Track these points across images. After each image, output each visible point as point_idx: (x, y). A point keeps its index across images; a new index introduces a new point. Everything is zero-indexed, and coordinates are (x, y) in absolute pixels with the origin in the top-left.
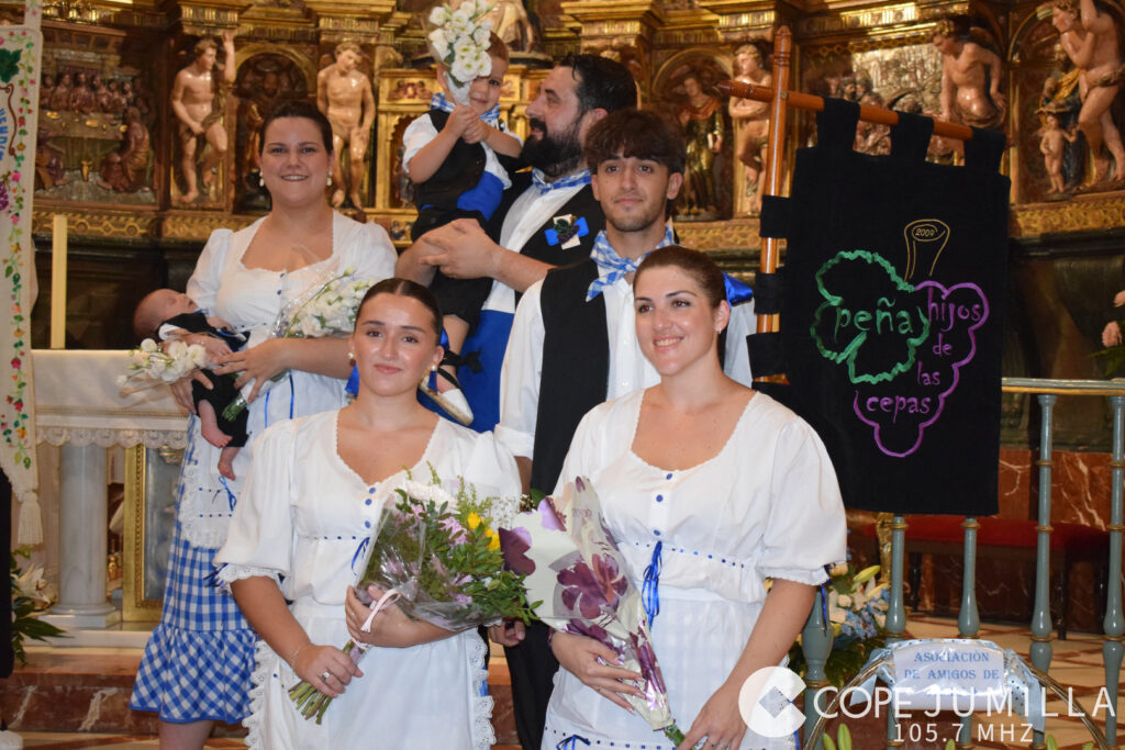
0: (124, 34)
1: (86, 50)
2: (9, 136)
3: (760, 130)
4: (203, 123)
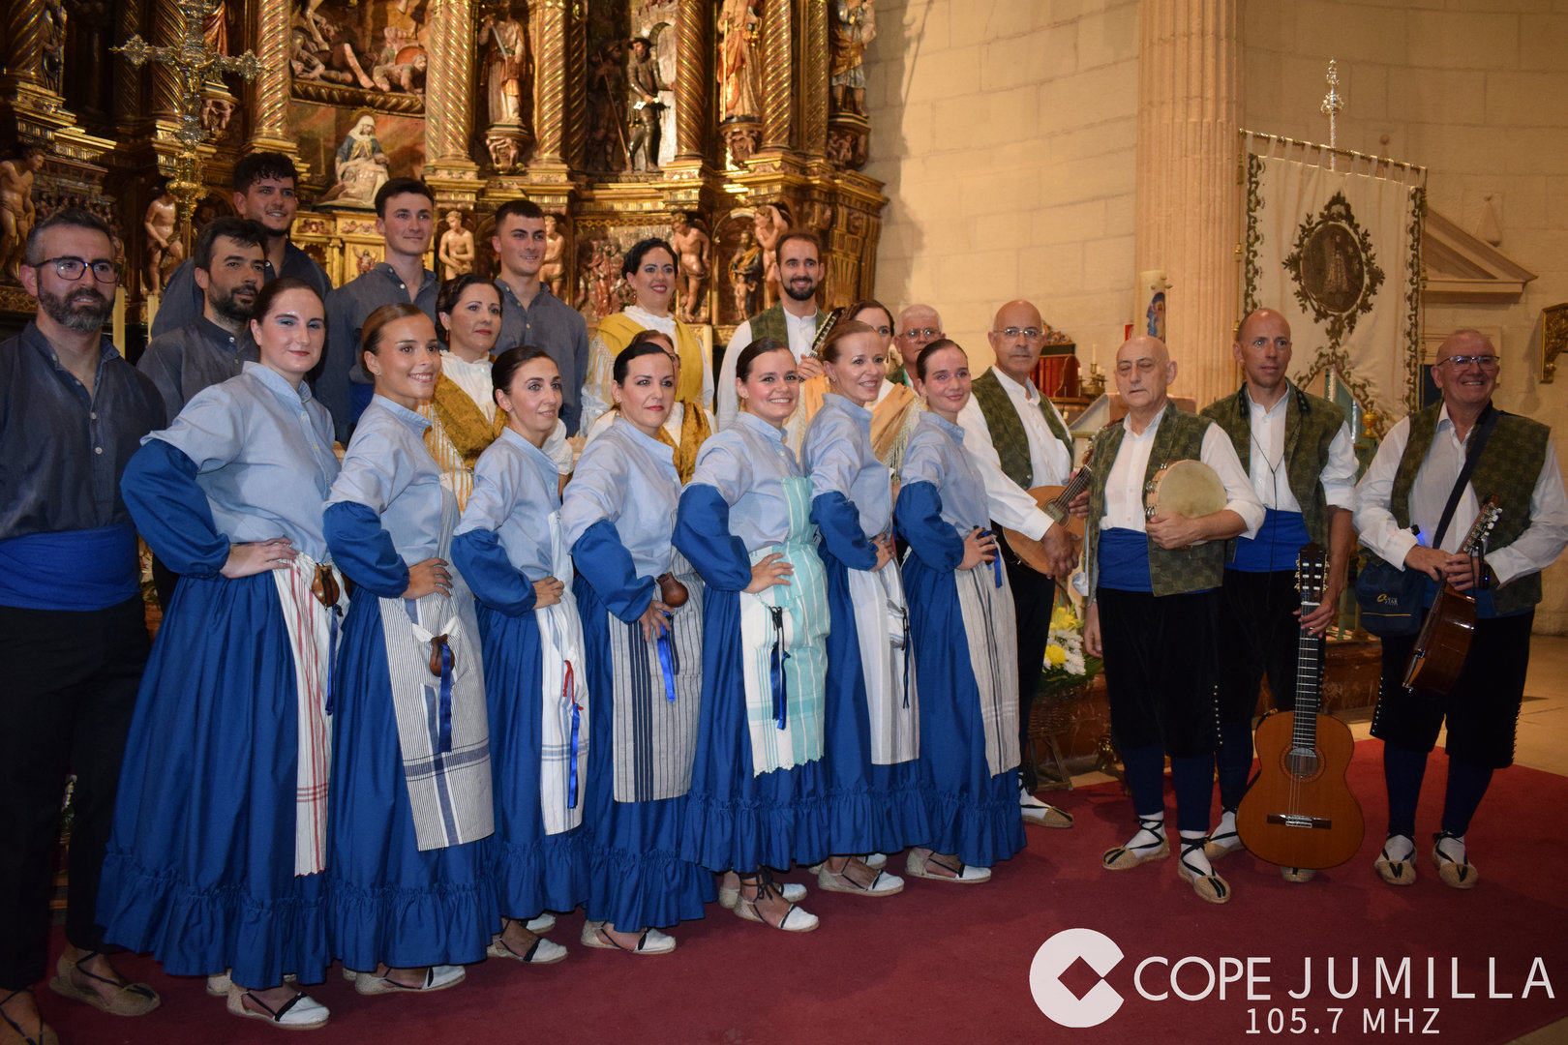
0: (106, 171)
1: (78, 181)
3: (553, 270)
4: (167, 240)
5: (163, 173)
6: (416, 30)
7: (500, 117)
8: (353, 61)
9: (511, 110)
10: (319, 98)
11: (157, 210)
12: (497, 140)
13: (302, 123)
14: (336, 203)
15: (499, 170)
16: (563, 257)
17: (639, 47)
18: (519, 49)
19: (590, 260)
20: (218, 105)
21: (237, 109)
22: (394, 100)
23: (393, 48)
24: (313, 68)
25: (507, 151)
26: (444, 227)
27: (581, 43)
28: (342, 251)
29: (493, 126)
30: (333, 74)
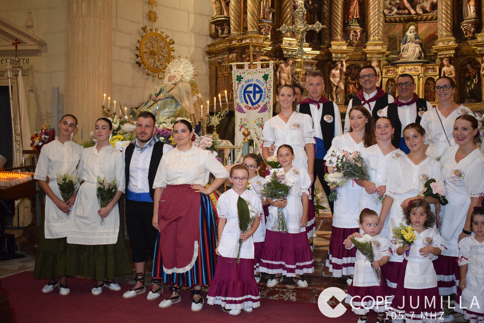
0: (317, 61)
1: (308, 66)
2: (267, 93)
4: (337, 83)
5: (334, 60)
7: (468, 15)
8: (408, 5)
9: (472, 12)
10: (396, 22)
11: (333, 73)
12: (465, 26)
13: (390, 32)
14: (399, 61)
15: (467, 38)
20: (355, 32)
21: (362, 32)
22: (425, 17)
24: (393, 11)
25: (470, 29)
26: (442, 65)
29: (464, 20)
30: (400, 11)
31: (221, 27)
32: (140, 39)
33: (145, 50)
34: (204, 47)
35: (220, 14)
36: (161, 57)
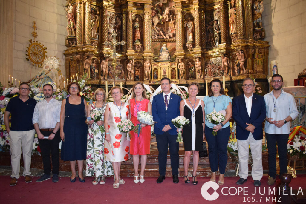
0: (120, 60)
3: (199, 68)
4: (130, 70)
5: (129, 59)
6: (174, 26)
7: (189, 40)
8: (162, 34)
9: (191, 38)
10: (157, 42)
11: (128, 65)
12: (188, 45)
13: (154, 47)
14: (159, 60)
15: (189, 50)
16: (201, 66)
17: (215, 22)
18: (192, 26)
19: (207, 65)
20: (138, 46)
21: (142, 46)
22: (170, 40)
23: (170, 30)
24: (156, 36)
25: (190, 46)
26: (178, 63)
27: (204, 23)
28: (160, 69)
29: (187, 42)
30: (159, 37)
31: (72, 41)
32: (28, 46)
33: (31, 52)
34: (63, 51)
35: (71, 35)
36: (39, 56)
